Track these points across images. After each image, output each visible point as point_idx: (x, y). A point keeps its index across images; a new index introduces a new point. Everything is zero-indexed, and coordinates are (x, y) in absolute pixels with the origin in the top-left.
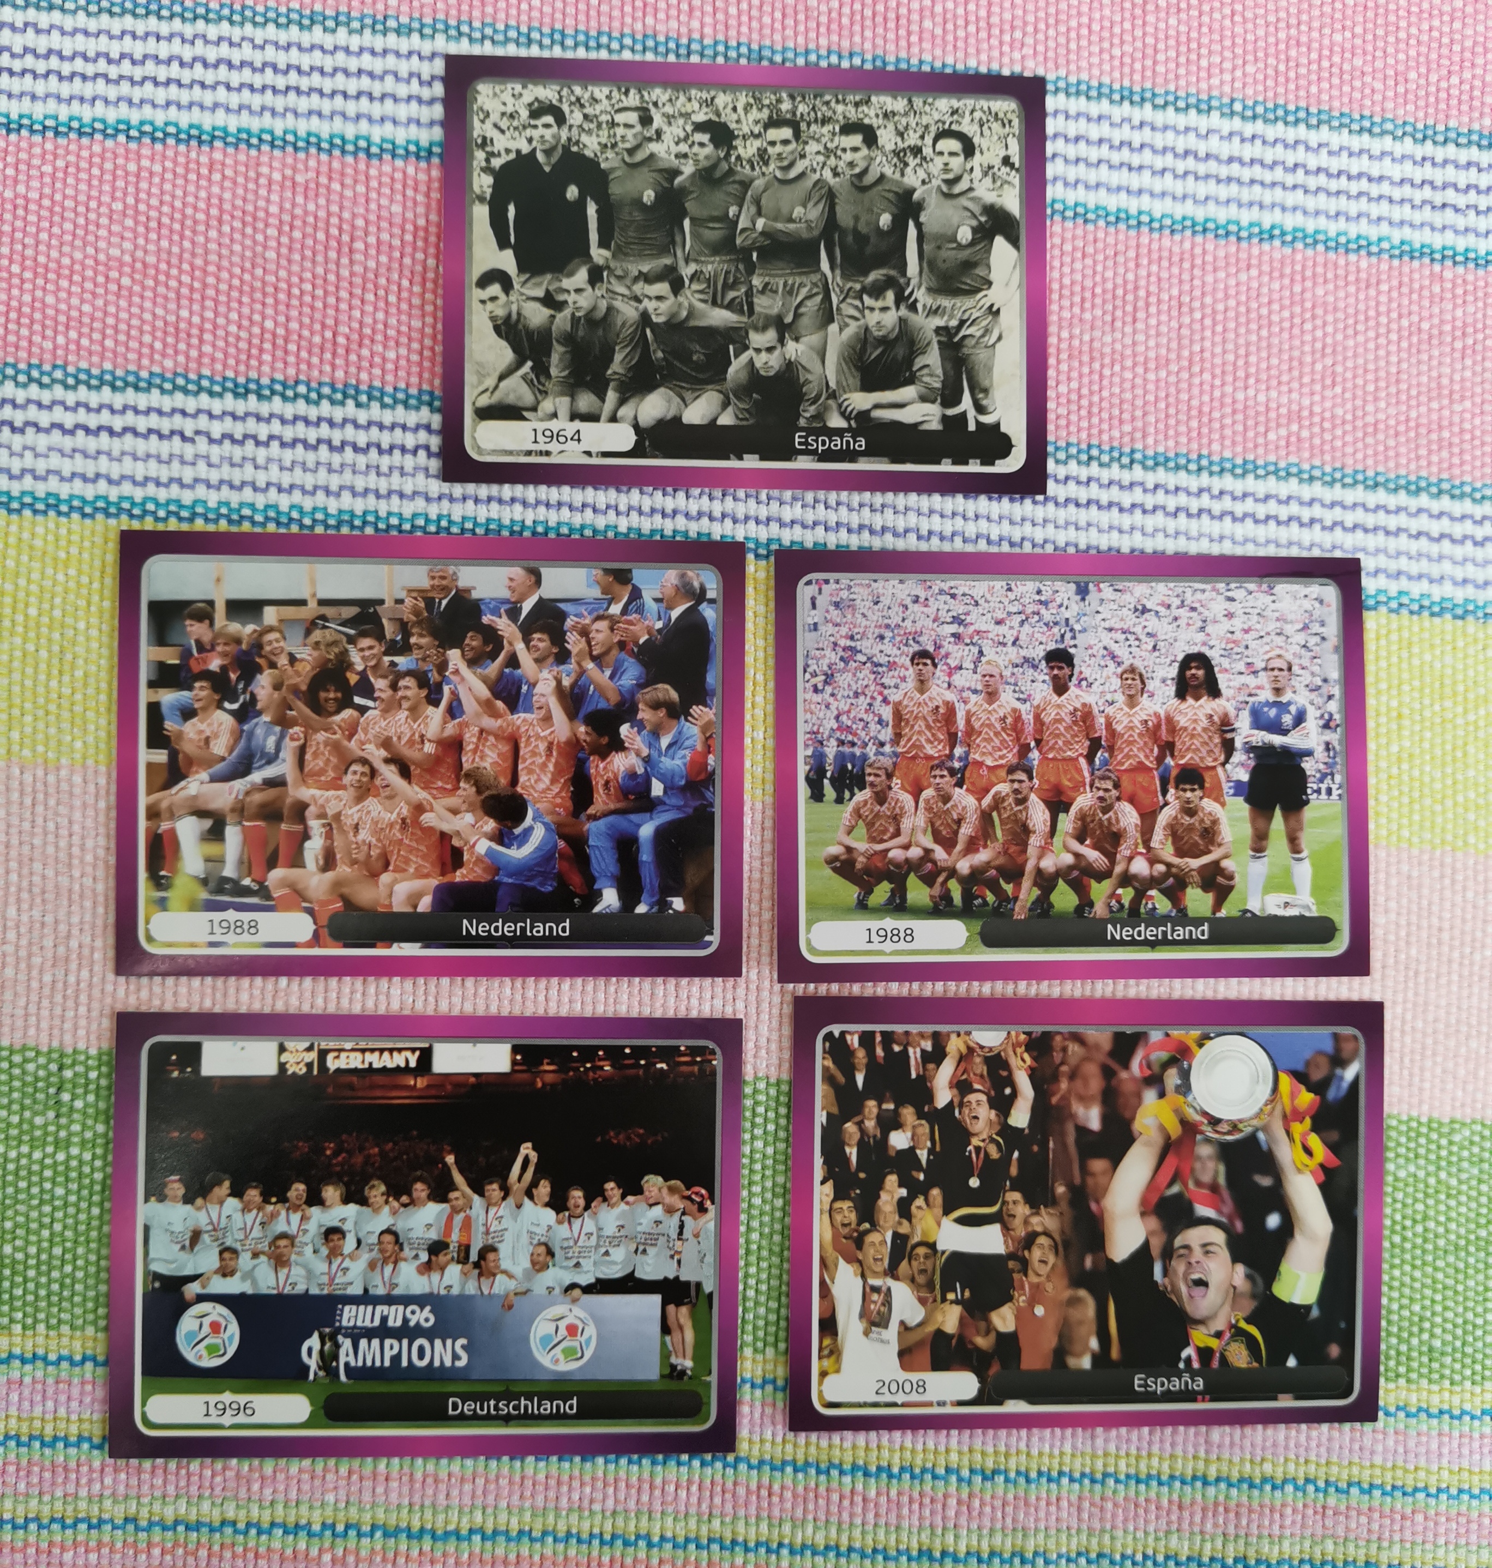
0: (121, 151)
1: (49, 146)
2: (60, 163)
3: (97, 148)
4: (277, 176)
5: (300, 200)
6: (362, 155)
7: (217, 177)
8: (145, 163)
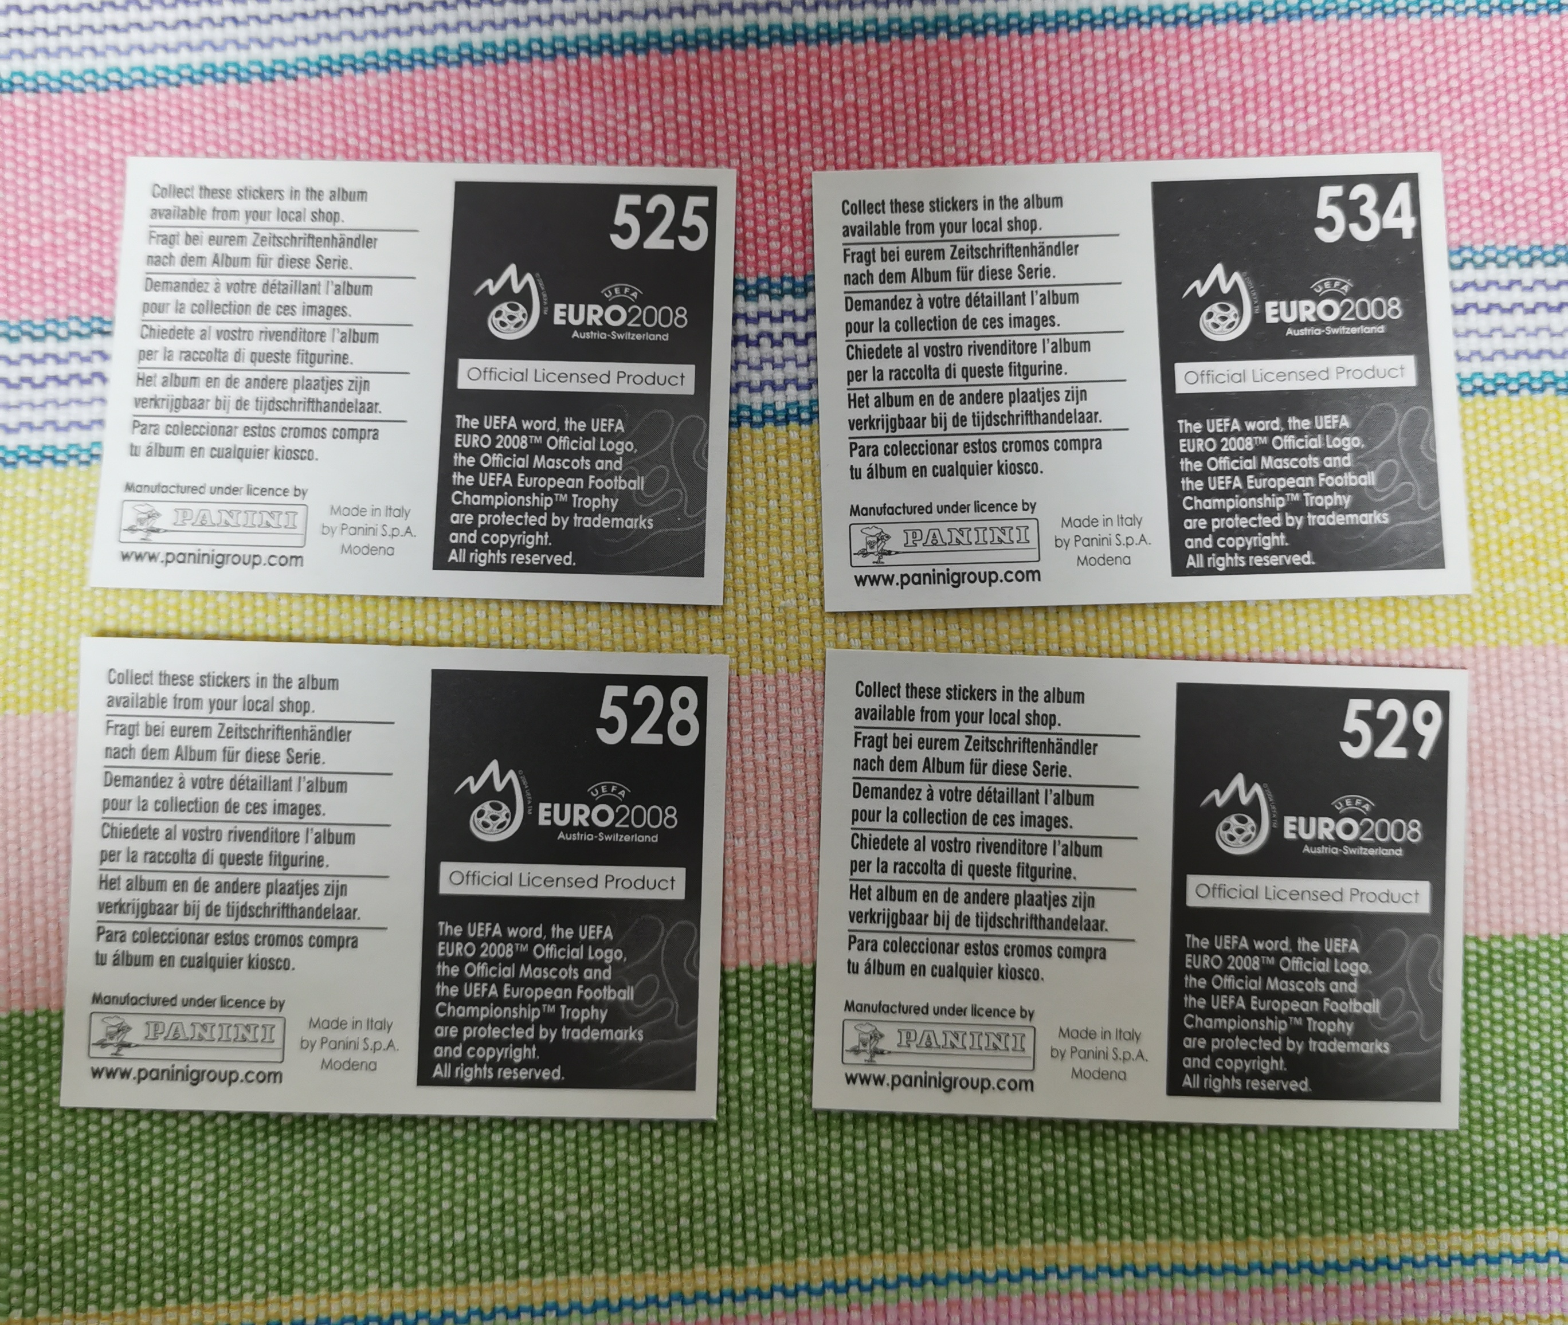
0: (944, 48)
1: (872, 51)
2: (886, 67)
3: (920, 48)
4: (1101, 56)
5: (1126, 76)
6: (1183, 24)
7: (1041, 63)
8: (969, 57)
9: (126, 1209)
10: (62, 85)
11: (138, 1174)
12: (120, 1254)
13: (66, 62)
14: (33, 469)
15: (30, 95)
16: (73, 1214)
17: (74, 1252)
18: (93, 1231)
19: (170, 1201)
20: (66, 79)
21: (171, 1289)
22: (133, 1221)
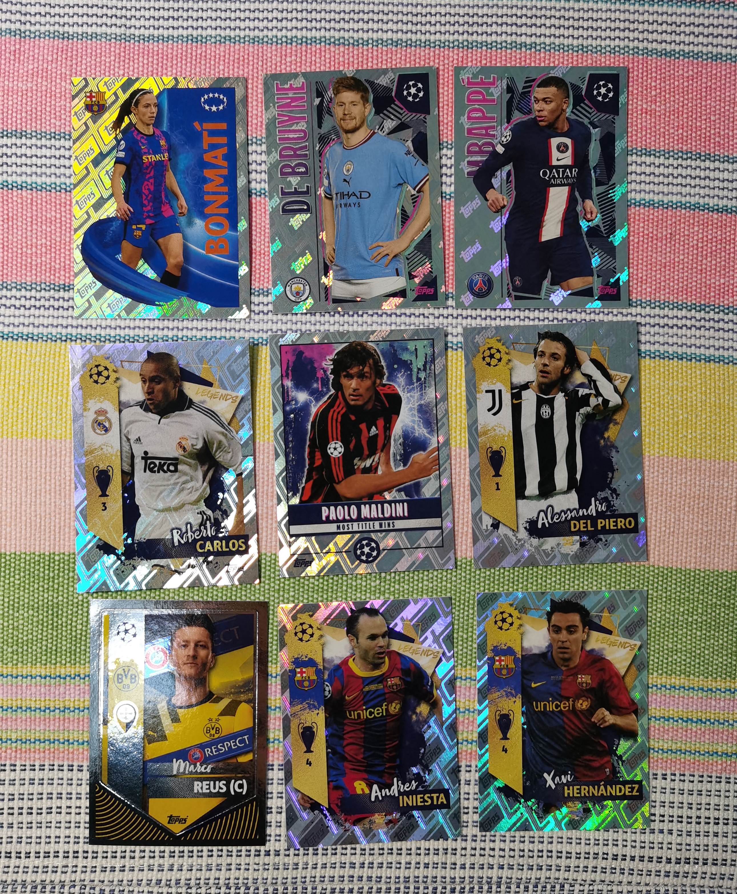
9: (52, 629)
10: (42, 188)
11: (57, 616)
12: (49, 645)
13: (44, 179)
14: (24, 342)
15: (29, 191)
16: (32, 629)
17: (32, 643)
18: (40, 636)
19: (69, 627)
20: (44, 186)
21: (68, 660)
22: (55, 633)
